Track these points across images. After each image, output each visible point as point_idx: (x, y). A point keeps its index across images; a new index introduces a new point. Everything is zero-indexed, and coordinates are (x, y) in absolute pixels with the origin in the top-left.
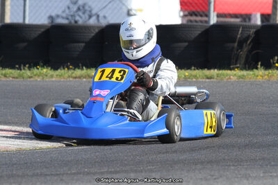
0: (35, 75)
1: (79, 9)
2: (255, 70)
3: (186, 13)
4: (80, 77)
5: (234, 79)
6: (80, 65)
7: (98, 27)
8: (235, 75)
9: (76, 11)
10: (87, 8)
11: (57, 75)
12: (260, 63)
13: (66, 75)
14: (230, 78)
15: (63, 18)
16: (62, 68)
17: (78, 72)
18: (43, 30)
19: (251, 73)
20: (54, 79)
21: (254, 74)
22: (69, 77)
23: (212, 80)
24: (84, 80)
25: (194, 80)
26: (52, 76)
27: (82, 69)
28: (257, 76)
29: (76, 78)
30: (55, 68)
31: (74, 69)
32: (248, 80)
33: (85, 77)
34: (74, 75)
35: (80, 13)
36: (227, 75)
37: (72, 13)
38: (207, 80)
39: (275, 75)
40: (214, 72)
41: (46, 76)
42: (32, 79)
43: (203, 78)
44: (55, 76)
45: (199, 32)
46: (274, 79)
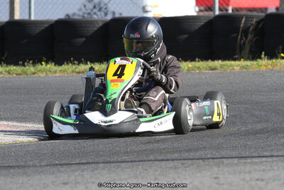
0: (39, 71)
2: (259, 60)
3: (202, 8)
4: (83, 72)
5: (237, 69)
6: (83, 60)
7: (102, 21)
8: (239, 65)
11: (60, 71)
12: (263, 53)
13: (70, 70)
14: (234, 69)
16: (65, 63)
17: (82, 67)
18: (46, 26)
19: (255, 63)
20: (57, 75)
21: (258, 64)
22: (73, 72)
23: (216, 71)
25: (197, 71)
26: (55, 72)
27: (87, 64)
28: (261, 66)
29: (79, 73)
30: (60, 64)
31: (78, 64)
32: (251, 70)
34: (77, 70)
36: (231, 66)
38: (210, 72)
39: (279, 64)
40: (218, 63)
41: (50, 71)
42: (36, 75)
43: (206, 69)
44: (58, 71)
45: (202, 24)
46: (277, 68)
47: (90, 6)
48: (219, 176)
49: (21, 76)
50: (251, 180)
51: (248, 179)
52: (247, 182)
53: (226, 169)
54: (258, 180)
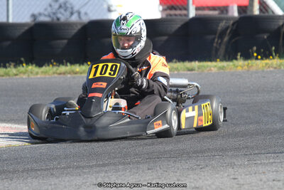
0: (20, 73)
1: (60, 7)
2: (235, 61)
3: (165, 7)
4: (64, 73)
5: (214, 70)
6: (64, 61)
7: (80, 24)
8: (216, 66)
9: (59, 9)
10: (68, 5)
11: (42, 72)
12: (239, 54)
13: (51, 72)
14: (211, 70)
15: (45, 15)
16: (46, 64)
17: (62, 68)
18: (26, 28)
19: (230, 64)
20: (39, 76)
21: (234, 65)
22: (54, 73)
23: (193, 72)
24: (69, 76)
25: (176, 72)
26: (37, 73)
27: (66, 65)
28: (237, 67)
29: (60, 74)
30: (40, 65)
31: (59, 66)
32: (228, 70)
33: (70, 73)
34: (58, 71)
35: (62, 10)
36: (208, 66)
37: (54, 11)
38: (189, 72)
39: (254, 65)
40: (195, 64)
41: (32, 73)
42: (17, 77)
43: (184, 70)
44: (40, 73)
45: (179, 26)
46: (254, 69)
47: (56, 6)
48: (236, 177)
49: (4, 78)
50: (268, 181)
51: (264, 179)
52: (265, 182)
53: (240, 170)
54: (274, 180)
